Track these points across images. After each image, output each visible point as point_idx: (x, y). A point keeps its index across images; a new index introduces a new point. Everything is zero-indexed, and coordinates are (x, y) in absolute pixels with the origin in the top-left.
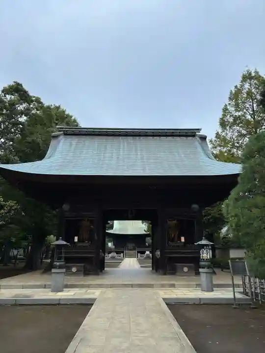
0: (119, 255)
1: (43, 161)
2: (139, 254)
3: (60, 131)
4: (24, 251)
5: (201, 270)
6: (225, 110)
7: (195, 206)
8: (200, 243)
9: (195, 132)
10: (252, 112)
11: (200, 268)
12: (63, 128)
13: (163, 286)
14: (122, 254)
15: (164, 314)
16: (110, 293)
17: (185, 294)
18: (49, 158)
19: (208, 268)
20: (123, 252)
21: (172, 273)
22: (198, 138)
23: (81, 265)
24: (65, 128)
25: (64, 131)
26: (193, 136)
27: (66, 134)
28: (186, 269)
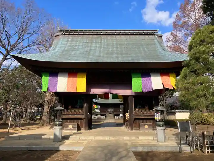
2: (116, 116)
3: (60, 32)
8: (157, 109)
9: (155, 32)
19: (162, 126)
20: (105, 115)
21: (137, 129)
22: (156, 36)
23: (75, 123)
24: (64, 30)
25: (63, 32)
26: (153, 35)
27: (65, 34)
28: (146, 127)
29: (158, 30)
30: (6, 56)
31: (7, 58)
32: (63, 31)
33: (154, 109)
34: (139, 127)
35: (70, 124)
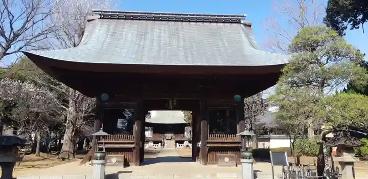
0: (157, 145)
2: (177, 144)
7: (237, 97)
8: (242, 134)
9: (240, 19)
14: (160, 144)
19: (249, 159)
20: (161, 142)
21: (213, 164)
22: (242, 26)
23: (121, 156)
24: (102, 12)
25: (100, 15)
26: (237, 23)
27: (103, 18)
28: (227, 159)
29: (245, 15)
30: (6, 50)
31: (7, 52)
32: (100, 13)
33: (238, 134)
34: (215, 161)
35: (112, 157)
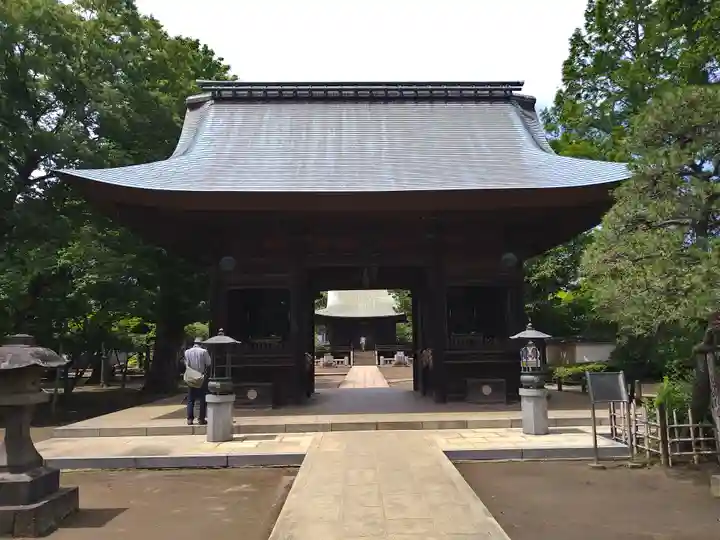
0: (340, 360)
1: (172, 160)
2: (382, 357)
3: (206, 91)
4: (140, 358)
5: (522, 392)
6: (577, 40)
7: (510, 256)
8: (522, 335)
9: (511, 90)
10: (633, 44)
11: (522, 387)
12: (211, 84)
13: (442, 425)
14: (346, 358)
15: (452, 484)
16: (332, 442)
17: (490, 442)
18: (184, 154)
20: (348, 354)
21: (457, 399)
22: (516, 104)
23: (266, 385)
25: (213, 91)
26: (505, 98)
27: (219, 98)
28: (487, 390)
32: (214, 87)
35: (249, 388)
